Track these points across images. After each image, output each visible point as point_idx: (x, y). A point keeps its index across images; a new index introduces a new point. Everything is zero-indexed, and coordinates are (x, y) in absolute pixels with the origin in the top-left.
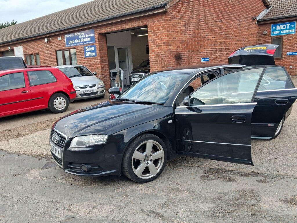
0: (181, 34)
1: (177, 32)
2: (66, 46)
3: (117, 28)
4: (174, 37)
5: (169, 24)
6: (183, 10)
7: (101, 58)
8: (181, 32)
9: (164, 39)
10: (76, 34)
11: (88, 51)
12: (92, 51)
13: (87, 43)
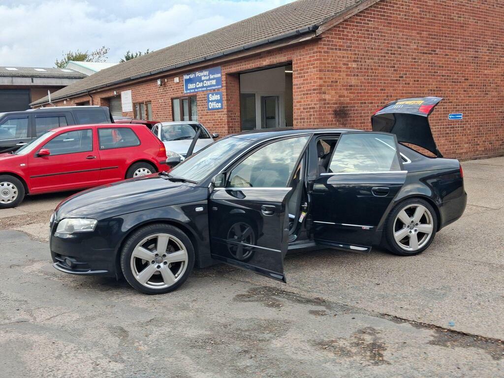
0: (347, 75)
1: (340, 71)
2: (185, 92)
3: (251, 65)
4: (334, 80)
5: (324, 59)
6: (352, 36)
7: (228, 111)
8: (347, 71)
9: (315, 82)
10: (198, 74)
11: (212, 101)
12: (217, 101)
13: (211, 88)
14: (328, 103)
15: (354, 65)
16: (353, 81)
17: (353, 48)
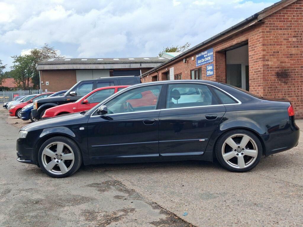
0: (287, 47)
1: (281, 45)
2: (196, 66)
3: (228, 45)
4: (276, 51)
5: (267, 37)
6: (292, 19)
7: (216, 76)
8: (287, 44)
9: (260, 53)
10: (203, 54)
11: (209, 70)
12: (211, 70)
13: (208, 62)
14: (271, 68)
15: (294, 39)
16: (293, 51)
17: (292, 28)
